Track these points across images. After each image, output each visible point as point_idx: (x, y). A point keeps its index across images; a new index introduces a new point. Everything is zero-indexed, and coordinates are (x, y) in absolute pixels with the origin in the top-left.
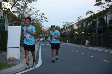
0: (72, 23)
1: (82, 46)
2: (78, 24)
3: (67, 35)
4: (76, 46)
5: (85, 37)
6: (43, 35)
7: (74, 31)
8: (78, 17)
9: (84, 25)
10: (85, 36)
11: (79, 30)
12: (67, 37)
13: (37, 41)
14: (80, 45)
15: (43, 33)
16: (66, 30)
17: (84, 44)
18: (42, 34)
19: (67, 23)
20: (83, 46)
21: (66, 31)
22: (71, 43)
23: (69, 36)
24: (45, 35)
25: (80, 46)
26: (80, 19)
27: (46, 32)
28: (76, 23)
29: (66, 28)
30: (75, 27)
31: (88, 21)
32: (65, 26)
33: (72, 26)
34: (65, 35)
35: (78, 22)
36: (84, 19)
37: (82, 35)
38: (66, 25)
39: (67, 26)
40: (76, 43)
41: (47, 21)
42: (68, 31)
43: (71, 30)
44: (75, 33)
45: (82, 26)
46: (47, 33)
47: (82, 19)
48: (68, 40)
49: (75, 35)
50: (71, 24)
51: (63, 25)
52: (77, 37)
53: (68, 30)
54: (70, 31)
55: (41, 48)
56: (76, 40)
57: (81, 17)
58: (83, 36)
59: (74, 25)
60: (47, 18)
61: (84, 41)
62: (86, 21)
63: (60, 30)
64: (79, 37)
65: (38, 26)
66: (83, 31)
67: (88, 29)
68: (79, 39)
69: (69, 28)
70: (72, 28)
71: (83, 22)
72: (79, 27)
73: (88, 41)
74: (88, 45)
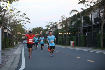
0: (55, 23)
2: (62, 23)
4: (61, 47)
7: (58, 32)
8: (62, 17)
9: (68, 25)
10: (69, 37)
11: (63, 30)
13: (20, 43)
14: (64, 46)
17: (69, 44)
19: (51, 23)
20: (68, 47)
25: (64, 47)
28: (59, 23)
29: (49, 29)
30: (59, 27)
31: (72, 21)
32: (48, 26)
33: (56, 26)
35: (61, 22)
36: (68, 19)
37: (66, 36)
40: (60, 44)
41: (30, 22)
44: (59, 34)
45: (66, 26)
47: (66, 19)
49: (59, 36)
50: (55, 25)
51: (47, 26)
52: (61, 38)
54: (54, 32)
55: (24, 51)
56: (60, 41)
60: (29, 19)
61: (68, 41)
62: (70, 21)
63: (43, 31)
64: (63, 38)
65: (20, 27)
66: (68, 31)
67: (72, 28)
68: (64, 40)
69: (53, 28)
70: (56, 28)
71: (67, 22)
72: (63, 27)
73: (73, 42)
74: (74, 46)
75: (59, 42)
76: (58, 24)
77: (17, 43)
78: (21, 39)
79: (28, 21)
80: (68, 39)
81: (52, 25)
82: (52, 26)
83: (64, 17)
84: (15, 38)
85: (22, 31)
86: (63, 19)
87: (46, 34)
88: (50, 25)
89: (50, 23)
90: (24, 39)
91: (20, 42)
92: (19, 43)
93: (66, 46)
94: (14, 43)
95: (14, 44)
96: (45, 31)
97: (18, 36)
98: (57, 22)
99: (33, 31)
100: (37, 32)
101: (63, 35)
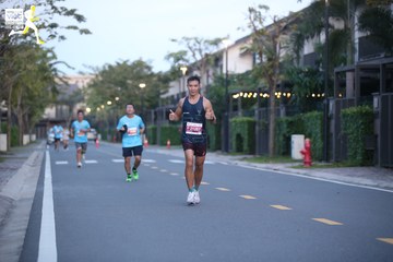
0: (216, 42)
1: (269, 165)
2: (248, 45)
4: (243, 164)
5: (290, 119)
6: (65, 107)
7: (231, 88)
8: (251, 10)
9: (283, 53)
10: (287, 114)
11: (255, 80)
13: (31, 142)
15: (59, 98)
17: (285, 152)
18: (57, 103)
19: (192, 43)
20: (281, 168)
24: (75, 111)
25: (261, 166)
26: (259, 18)
27: (78, 96)
28: (238, 42)
29: (184, 70)
30: (237, 65)
32: (179, 57)
33: (217, 59)
35: (247, 38)
36: (281, 21)
37: (272, 107)
38: (185, 53)
39: (192, 61)
40: (239, 150)
41: (87, 32)
43: (211, 81)
44: (235, 97)
45: (272, 57)
46: (82, 100)
47: (269, 21)
49: (236, 109)
50: (213, 50)
51: (171, 55)
52: (246, 119)
55: (54, 182)
56: (239, 136)
57: (266, 8)
58: (278, 113)
59: (226, 51)
60: (80, 18)
61: (281, 138)
62: (293, 31)
63: (155, 79)
64: (255, 119)
65: (31, 58)
66: (279, 82)
67: (301, 72)
68: (257, 128)
69: (202, 68)
70: (218, 70)
71: (277, 37)
72: (258, 61)
73: (308, 140)
74: (308, 160)
75: (233, 141)
76: (229, 48)
77: (14, 142)
78: (36, 119)
79: (75, 28)
80: (278, 124)
81: (200, 51)
82: (199, 57)
84: (5, 114)
85: (45, 78)
86: (257, 23)
87: (167, 98)
88: (190, 54)
89: (187, 39)
90: (54, 122)
91: (34, 137)
92: (26, 139)
93: (266, 162)
94: (4, 140)
95: (4, 147)
96: (161, 84)
97: (22, 106)
98: (227, 38)
99: (102, 82)
100: (123, 84)
101: (255, 107)
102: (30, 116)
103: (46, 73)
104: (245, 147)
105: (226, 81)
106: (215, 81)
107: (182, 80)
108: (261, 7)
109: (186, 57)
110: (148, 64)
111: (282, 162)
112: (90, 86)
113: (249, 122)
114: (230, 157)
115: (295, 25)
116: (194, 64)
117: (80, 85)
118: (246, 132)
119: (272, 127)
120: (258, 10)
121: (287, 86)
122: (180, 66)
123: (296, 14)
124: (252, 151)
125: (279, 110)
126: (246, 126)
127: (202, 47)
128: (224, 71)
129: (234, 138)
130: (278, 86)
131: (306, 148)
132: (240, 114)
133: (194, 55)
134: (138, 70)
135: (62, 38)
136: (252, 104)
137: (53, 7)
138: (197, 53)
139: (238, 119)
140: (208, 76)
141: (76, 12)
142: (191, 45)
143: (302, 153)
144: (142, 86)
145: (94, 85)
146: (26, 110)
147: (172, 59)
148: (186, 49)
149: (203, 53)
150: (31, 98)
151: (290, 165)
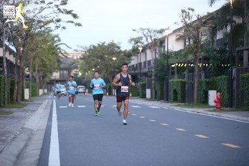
0: (161, 31)
1: (194, 109)
2: (181, 33)
3: (145, 74)
4: (177, 109)
5: (207, 80)
6: (65, 72)
7: (170, 61)
8: (183, 11)
9: (203, 39)
10: (206, 77)
11: (186, 55)
12: (145, 80)
13: (44, 94)
14: (188, 106)
15: (62, 66)
16: (143, 55)
18: (61, 69)
19: (146, 32)
20: (201, 111)
21: (143, 60)
22: (159, 100)
23: (150, 77)
25: (189, 110)
26: (188, 16)
28: (174, 32)
29: (141, 49)
30: (174, 46)
32: (137, 41)
33: (161, 42)
34: (137, 71)
35: (180, 29)
36: (202, 18)
37: (196, 73)
38: (141, 38)
39: (146, 43)
40: (175, 100)
41: (79, 25)
42: (148, 59)
43: (157, 56)
44: (173, 66)
45: (197, 41)
46: (76, 67)
48: (148, 92)
49: (173, 74)
50: (159, 36)
51: (132, 40)
52: (179, 80)
53: (150, 56)
54: (156, 59)
55: (58, 119)
56: (175, 91)
57: (193, 10)
59: (167, 37)
60: (75, 16)
61: (202, 92)
62: (210, 25)
63: (122, 54)
64: (186, 80)
65: (45, 41)
66: (201, 57)
67: (215, 50)
68: (187, 85)
69: (152, 48)
70: (162, 49)
71: (199, 28)
72: (187, 43)
73: (219, 93)
74: (219, 106)
75: (171, 94)
76: (169, 35)
77: (34, 94)
78: (47, 80)
79: (72, 22)
80: (200, 83)
81: (151, 37)
82: (150, 41)
83: (190, 12)
84: (28, 76)
85: (53, 53)
86: (187, 20)
88: (144, 38)
89: (143, 29)
91: (46, 91)
92: (41, 92)
93: (192, 107)
94: (27, 92)
95: (27, 96)
96: (126, 57)
97: (38, 71)
98: (168, 29)
99: (89, 56)
100: (102, 58)
101: (186, 73)
102: (44, 77)
103: (54, 50)
104: (179, 98)
105: (167, 56)
106: (160, 56)
107: (139, 55)
108: (189, 9)
109: (142, 41)
110: (118, 45)
111: (202, 107)
112: (81, 59)
113: (181, 82)
114: (169, 104)
115: (211, 21)
116: (147, 45)
117: (75, 58)
118: (180, 88)
119: (196, 85)
120: (187, 11)
121: (206, 59)
122: (138, 46)
123: (212, 13)
124: (183, 101)
125: (200, 75)
126: (180, 84)
127: (152, 34)
128: (166, 50)
129: (172, 92)
130: (200, 59)
131: (218, 98)
132: (176, 77)
133: (147, 39)
134: (111, 49)
135: (64, 28)
136: (184, 71)
137: (59, 9)
138: (149, 38)
139: (175, 80)
140: (156, 53)
141: (73, 12)
142: (145, 33)
143: (215, 102)
144: (114, 59)
145: (83, 58)
146: (41, 74)
147: (133, 42)
148: (142, 36)
149: (153, 38)
150: (44, 66)
151: (207, 109)
